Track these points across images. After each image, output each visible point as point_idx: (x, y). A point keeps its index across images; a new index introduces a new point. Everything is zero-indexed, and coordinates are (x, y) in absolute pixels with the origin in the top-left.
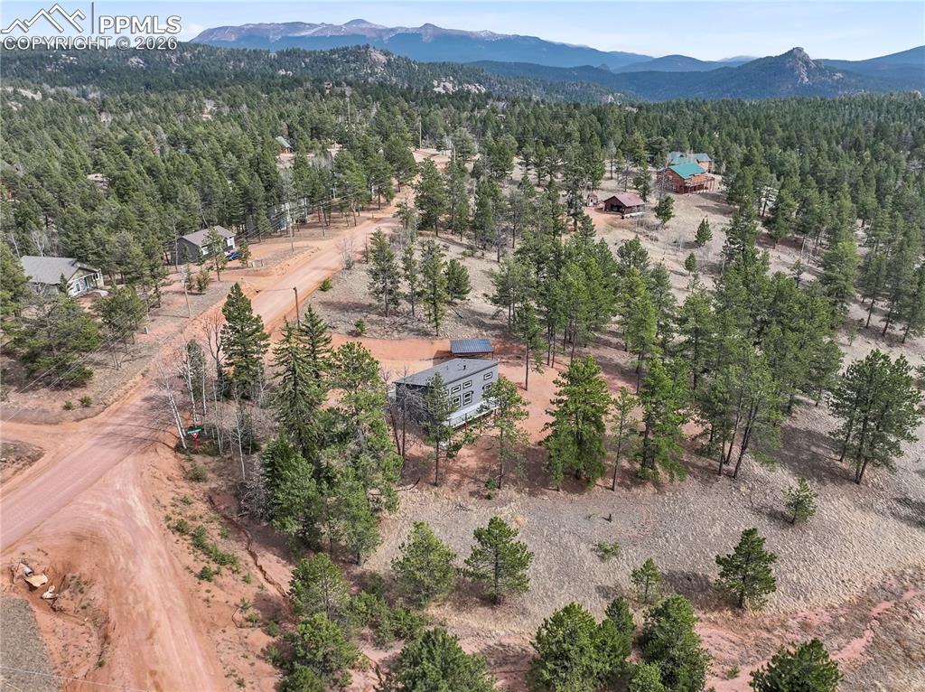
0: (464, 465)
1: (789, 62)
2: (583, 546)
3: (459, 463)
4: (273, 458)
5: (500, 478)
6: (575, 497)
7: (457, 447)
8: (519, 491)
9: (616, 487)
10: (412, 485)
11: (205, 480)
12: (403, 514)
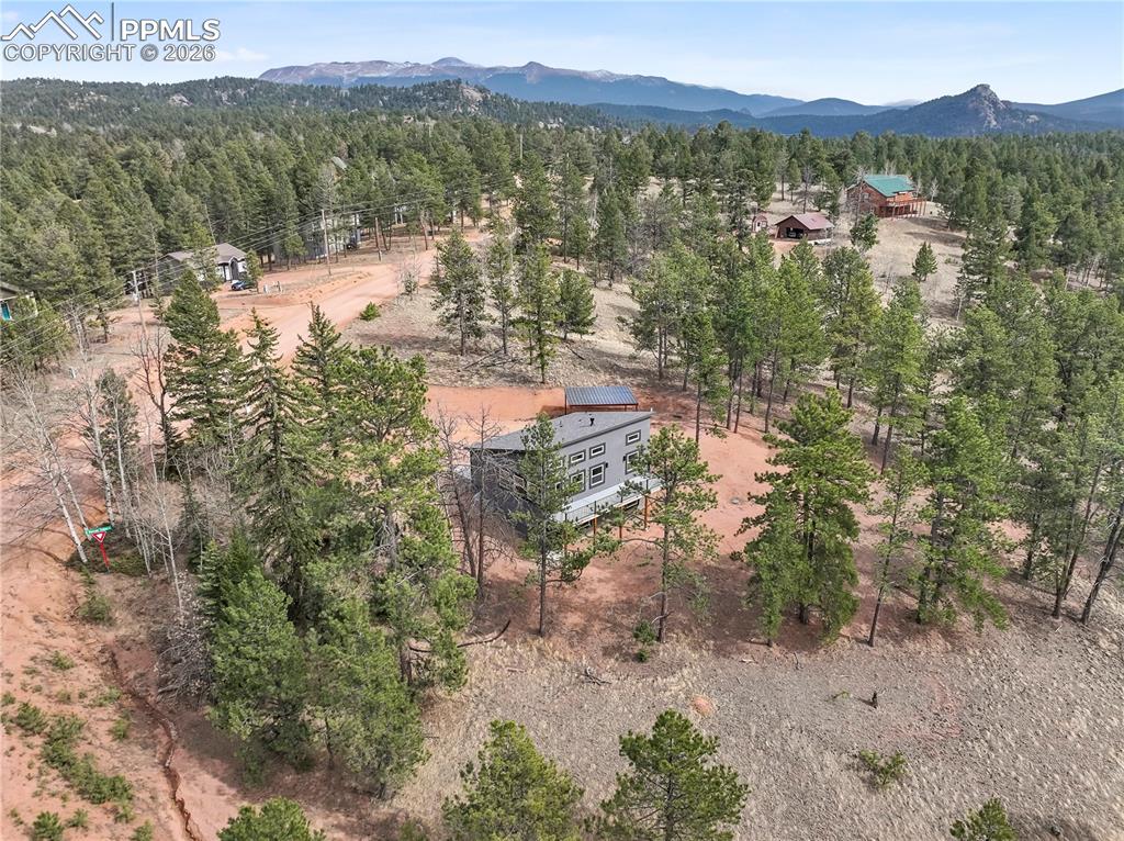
0: (592, 597)
1: (972, 101)
2: (829, 758)
3: (583, 594)
4: (218, 580)
5: (661, 620)
6: (803, 658)
7: (581, 561)
8: (696, 647)
9: (875, 638)
10: (495, 634)
11: (111, 622)
12: (477, 691)
